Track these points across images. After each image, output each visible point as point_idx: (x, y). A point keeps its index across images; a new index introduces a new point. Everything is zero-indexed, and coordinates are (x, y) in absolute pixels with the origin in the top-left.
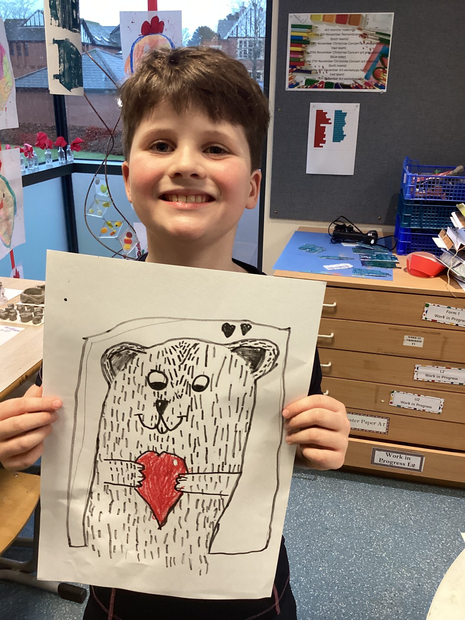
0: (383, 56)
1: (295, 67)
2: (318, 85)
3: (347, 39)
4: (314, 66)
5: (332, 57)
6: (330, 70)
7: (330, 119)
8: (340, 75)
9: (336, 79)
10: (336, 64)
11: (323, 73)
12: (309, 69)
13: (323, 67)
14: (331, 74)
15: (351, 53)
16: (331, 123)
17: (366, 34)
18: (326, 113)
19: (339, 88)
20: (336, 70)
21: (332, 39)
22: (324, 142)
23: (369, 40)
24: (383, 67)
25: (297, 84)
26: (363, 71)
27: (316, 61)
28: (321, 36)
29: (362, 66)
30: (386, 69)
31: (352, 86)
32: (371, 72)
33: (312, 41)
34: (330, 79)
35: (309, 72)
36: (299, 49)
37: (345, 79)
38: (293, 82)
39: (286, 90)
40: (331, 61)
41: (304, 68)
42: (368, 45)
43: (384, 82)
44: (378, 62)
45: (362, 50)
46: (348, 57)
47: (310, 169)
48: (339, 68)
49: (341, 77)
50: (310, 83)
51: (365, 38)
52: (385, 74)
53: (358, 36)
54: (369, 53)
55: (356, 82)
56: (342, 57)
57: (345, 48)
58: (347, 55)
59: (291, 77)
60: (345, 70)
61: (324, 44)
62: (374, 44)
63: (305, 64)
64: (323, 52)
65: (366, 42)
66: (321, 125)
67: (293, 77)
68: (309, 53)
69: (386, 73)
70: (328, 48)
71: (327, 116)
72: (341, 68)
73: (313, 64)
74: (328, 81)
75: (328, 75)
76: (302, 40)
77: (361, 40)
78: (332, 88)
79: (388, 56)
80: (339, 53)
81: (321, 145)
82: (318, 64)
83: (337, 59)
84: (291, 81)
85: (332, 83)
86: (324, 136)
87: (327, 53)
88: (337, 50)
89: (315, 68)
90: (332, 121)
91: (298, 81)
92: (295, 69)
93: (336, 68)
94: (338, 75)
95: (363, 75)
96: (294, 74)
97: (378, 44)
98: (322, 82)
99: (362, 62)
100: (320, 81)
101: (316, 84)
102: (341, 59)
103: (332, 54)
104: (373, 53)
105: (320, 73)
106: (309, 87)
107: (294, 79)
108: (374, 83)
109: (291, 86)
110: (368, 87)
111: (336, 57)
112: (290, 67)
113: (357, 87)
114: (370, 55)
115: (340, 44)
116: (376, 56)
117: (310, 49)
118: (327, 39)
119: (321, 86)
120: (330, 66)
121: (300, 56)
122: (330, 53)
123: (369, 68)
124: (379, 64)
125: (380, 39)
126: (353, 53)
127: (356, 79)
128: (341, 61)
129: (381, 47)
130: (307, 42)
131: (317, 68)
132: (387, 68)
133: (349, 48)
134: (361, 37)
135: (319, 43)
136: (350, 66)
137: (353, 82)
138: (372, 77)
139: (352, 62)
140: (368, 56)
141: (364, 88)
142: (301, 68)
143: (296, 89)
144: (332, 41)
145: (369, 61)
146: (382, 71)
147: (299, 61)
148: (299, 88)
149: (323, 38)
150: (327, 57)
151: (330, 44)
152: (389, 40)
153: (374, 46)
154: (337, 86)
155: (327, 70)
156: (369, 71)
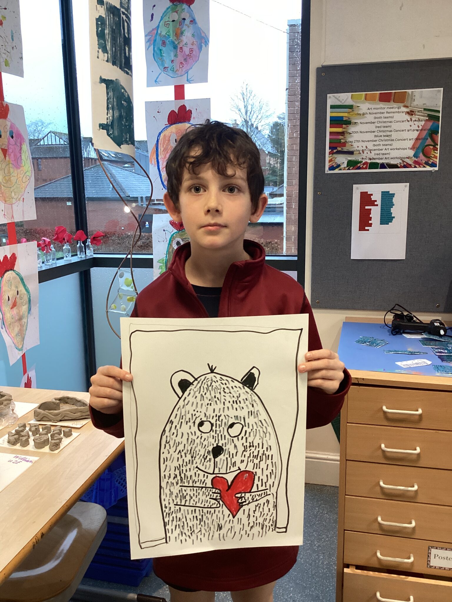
0: (433, 132)
1: (336, 148)
2: (361, 166)
3: (392, 117)
4: (356, 146)
5: (376, 136)
6: (374, 150)
7: (376, 201)
8: (385, 154)
9: (381, 159)
10: (381, 143)
11: (367, 153)
12: (351, 150)
13: (366, 147)
14: (375, 154)
15: (397, 131)
16: (377, 205)
17: (413, 112)
18: (372, 195)
19: (385, 168)
20: (381, 150)
21: (375, 118)
22: (370, 225)
23: (416, 118)
24: (433, 144)
25: (339, 166)
26: (411, 149)
27: (358, 141)
28: (363, 115)
29: (410, 144)
30: (436, 146)
31: (399, 166)
32: (420, 150)
33: (353, 121)
34: (374, 159)
35: (351, 153)
36: (340, 130)
37: (392, 158)
38: (334, 164)
39: (326, 172)
40: (375, 141)
41: (345, 149)
42: (416, 123)
43: (435, 160)
44: (427, 139)
45: (409, 128)
46: (394, 135)
47: (355, 255)
48: (384, 147)
49: (387, 156)
50: (352, 164)
51: (412, 115)
52: (436, 152)
53: (404, 113)
54: (417, 130)
55: (403, 161)
56: (387, 136)
57: (390, 126)
58: (392, 133)
59: (332, 159)
60: (391, 149)
61: (367, 123)
62: (422, 121)
63: (347, 144)
64: (366, 132)
65: (413, 119)
66: (367, 207)
67: (333, 159)
68: (350, 134)
69: (437, 150)
70: (372, 127)
71: (373, 198)
72: (387, 147)
73: (355, 145)
74: (372, 161)
75: (372, 155)
76: (343, 120)
77: (408, 117)
78: (377, 168)
79: (438, 133)
80: (384, 131)
81: (366, 228)
82: (361, 144)
83: (382, 138)
84: (331, 163)
85: (378, 164)
86: (370, 219)
87: (371, 132)
88: (382, 129)
89: (358, 149)
90: (379, 202)
91: (339, 163)
92: (335, 151)
93: (380, 147)
94: (383, 154)
95: (411, 153)
96: (335, 156)
97: (426, 120)
98: (366, 163)
99: (410, 140)
100: (364, 161)
101: (359, 165)
102: (386, 138)
103: (376, 134)
104: (421, 130)
105: (363, 153)
106: (351, 168)
107: (334, 160)
108: (424, 162)
109: (332, 168)
110: (417, 166)
111: (381, 136)
112: (329, 149)
113: (405, 167)
114: (418, 132)
115: (385, 122)
116: (425, 133)
117: (351, 129)
118: (370, 118)
119: (364, 166)
120: (374, 145)
121: (341, 137)
122: (374, 132)
123: (417, 146)
124: (429, 141)
125: (429, 116)
126: (400, 131)
127: (404, 158)
128: (385, 140)
129: (430, 124)
130: (348, 123)
131: (360, 148)
132: (438, 145)
133: (395, 126)
134: (407, 114)
135: (361, 123)
136: (396, 145)
137: (401, 161)
138: (421, 155)
139: (399, 140)
140: (415, 134)
141: (413, 166)
142: (342, 149)
143: (337, 171)
144: (376, 120)
145: (417, 139)
146: (433, 149)
147: (340, 142)
148: (340, 170)
149: (366, 117)
150: (371, 136)
151: (374, 123)
152: (439, 117)
153: (423, 123)
154: (383, 166)
155: (370, 151)
156: (418, 149)
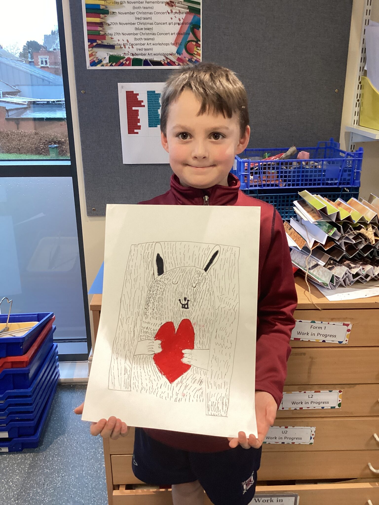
0: (194, 27)
1: (95, 41)
2: (124, 62)
3: (152, 8)
4: (117, 40)
5: (136, 29)
6: (136, 44)
7: (142, 101)
8: (148, 50)
9: (145, 55)
10: (143, 37)
11: (129, 48)
12: (112, 43)
13: (127, 41)
14: (137, 49)
15: (158, 24)
16: (144, 106)
17: (173, 2)
18: (138, 94)
19: (149, 65)
20: (143, 44)
21: (134, 8)
22: (139, 128)
23: (176, 9)
24: (195, 40)
25: (100, 62)
26: (174, 44)
27: (118, 34)
28: (121, 4)
29: (172, 39)
30: (199, 42)
31: (163, 63)
32: (183, 46)
33: (111, 10)
34: (137, 55)
35: (112, 47)
36: (97, 20)
37: (154, 55)
38: (95, 59)
39: (88, 69)
40: (136, 34)
41: (105, 42)
42: (176, 15)
43: (198, 57)
44: (189, 34)
45: (171, 21)
46: (156, 29)
47: (127, 160)
48: (146, 42)
49: (150, 52)
50: (114, 60)
51: (172, 6)
52: (198, 48)
53: (164, 4)
54: (179, 24)
55: (167, 58)
56: (148, 29)
57: (151, 18)
58: (153, 26)
59: (92, 53)
60: (153, 44)
61: (126, 13)
62: (182, 13)
63: (107, 37)
64: (126, 24)
65: (174, 11)
66: (134, 108)
68: (109, 25)
69: (200, 47)
70: (131, 18)
71: (139, 98)
72: (149, 42)
73: (116, 38)
74: (134, 57)
75: (134, 51)
76: (100, 9)
77: (168, 9)
78: (141, 65)
79: (200, 28)
80: (145, 24)
81: (136, 131)
82: (121, 37)
83: (143, 31)
84: (92, 58)
85: (141, 60)
86: (138, 121)
87: (131, 24)
88: (142, 21)
89: (119, 43)
90: (145, 103)
91: (100, 59)
92: (95, 44)
93: (143, 42)
94: (146, 50)
95: (174, 49)
96: (95, 50)
97: (187, 13)
98: (129, 59)
99: (172, 34)
100: (126, 57)
101: (121, 61)
102: (148, 31)
103: (136, 26)
104: (183, 24)
105: (125, 48)
106: (114, 64)
107: (95, 55)
108: (187, 59)
109: (93, 64)
110: (180, 63)
111: (142, 29)
112: (88, 42)
113: (169, 64)
114: (180, 26)
115: (144, 13)
116: (186, 27)
117: (110, 19)
118: (128, 8)
119: (128, 63)
120: (136, 39)
121: (100, 29)
122: (134, 24)
123: (180, 41)
124: (191, 37)
125: (189, 8)
126: (161, 24)
127: (167, 54)
128: (147, 34)
129: (191, 18)
130: (106, 12)
131: (121, 42)
133: (155, 18)
134: (167, 5)
135: (119, 13)
136: (158, 39)
137: (165, 58)
138: (184, 51)
139: (161, 34)
140: (177, 28)
141: (177, 64)
142: (102, 42)
143: (99, 67)
144: (136, 11)
145: (179, 34)
146: (195, 45)
147: (99, 35)
148: (103, 66)
149: (124, 7)
150: (130, 29)
151: (133, 13)
152: (200, 9)
153: (184, 16)
154: (146, 63)
155: (132, 45)
156: (180, 45)
